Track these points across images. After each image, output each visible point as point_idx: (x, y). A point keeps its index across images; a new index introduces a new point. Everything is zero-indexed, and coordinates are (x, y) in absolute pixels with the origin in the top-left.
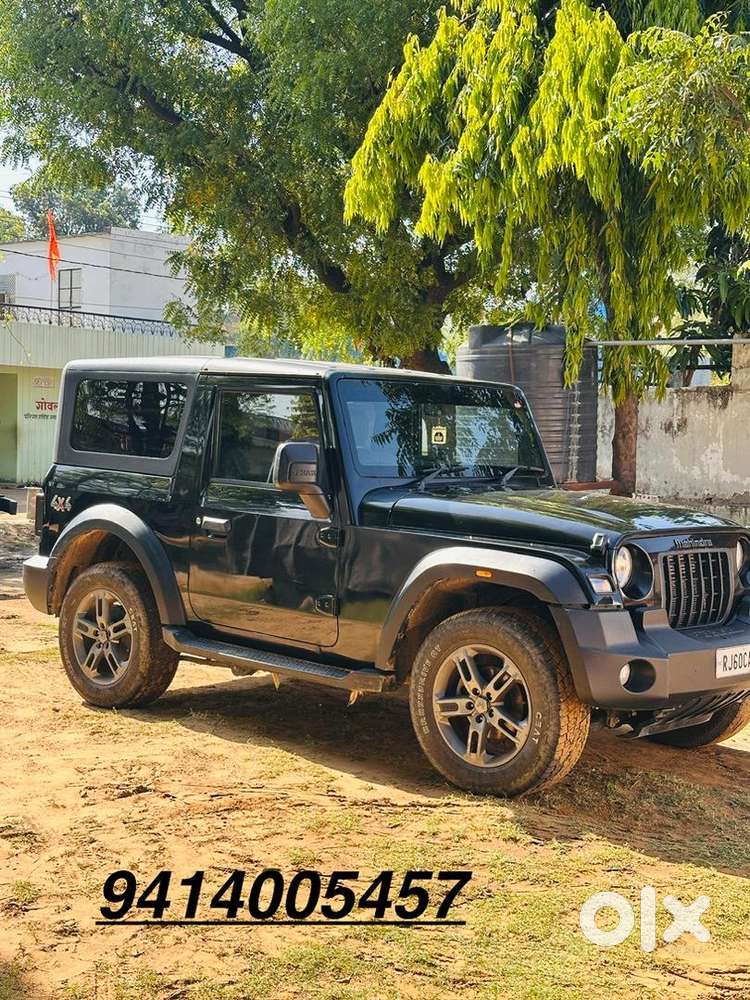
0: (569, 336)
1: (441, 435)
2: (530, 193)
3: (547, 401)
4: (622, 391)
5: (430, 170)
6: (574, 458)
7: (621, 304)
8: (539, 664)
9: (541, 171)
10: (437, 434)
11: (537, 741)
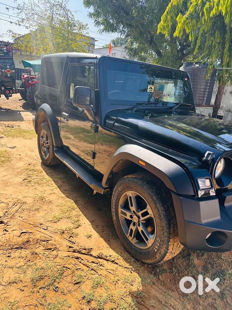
0: (209, 66)
1: (152, 88)
2: (207, 23)
3: (201, 83)
4: (221, 82)
5: (180, 17)
6: (205, 99)
7: (226, 58)
8: (162, 216)
9: (211, 15)
10: (150, 88)
11: (156, 250)
